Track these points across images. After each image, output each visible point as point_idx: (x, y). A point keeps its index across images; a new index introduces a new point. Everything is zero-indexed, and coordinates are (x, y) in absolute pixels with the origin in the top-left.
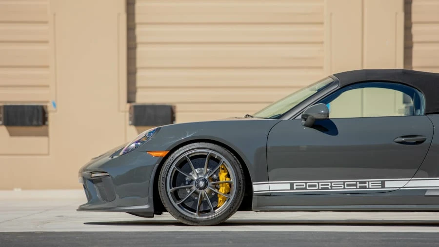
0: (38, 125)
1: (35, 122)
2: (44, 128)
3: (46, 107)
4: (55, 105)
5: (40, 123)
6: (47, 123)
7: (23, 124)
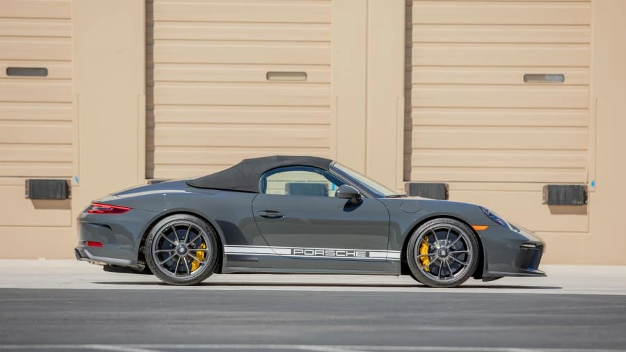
0: (61, 199)
1: (59, 196)
2: (67, 200)
3: (70, 181)
4: (77, 180)
5: (64, 197)
6: (70, 197)
7: (48, 198)
